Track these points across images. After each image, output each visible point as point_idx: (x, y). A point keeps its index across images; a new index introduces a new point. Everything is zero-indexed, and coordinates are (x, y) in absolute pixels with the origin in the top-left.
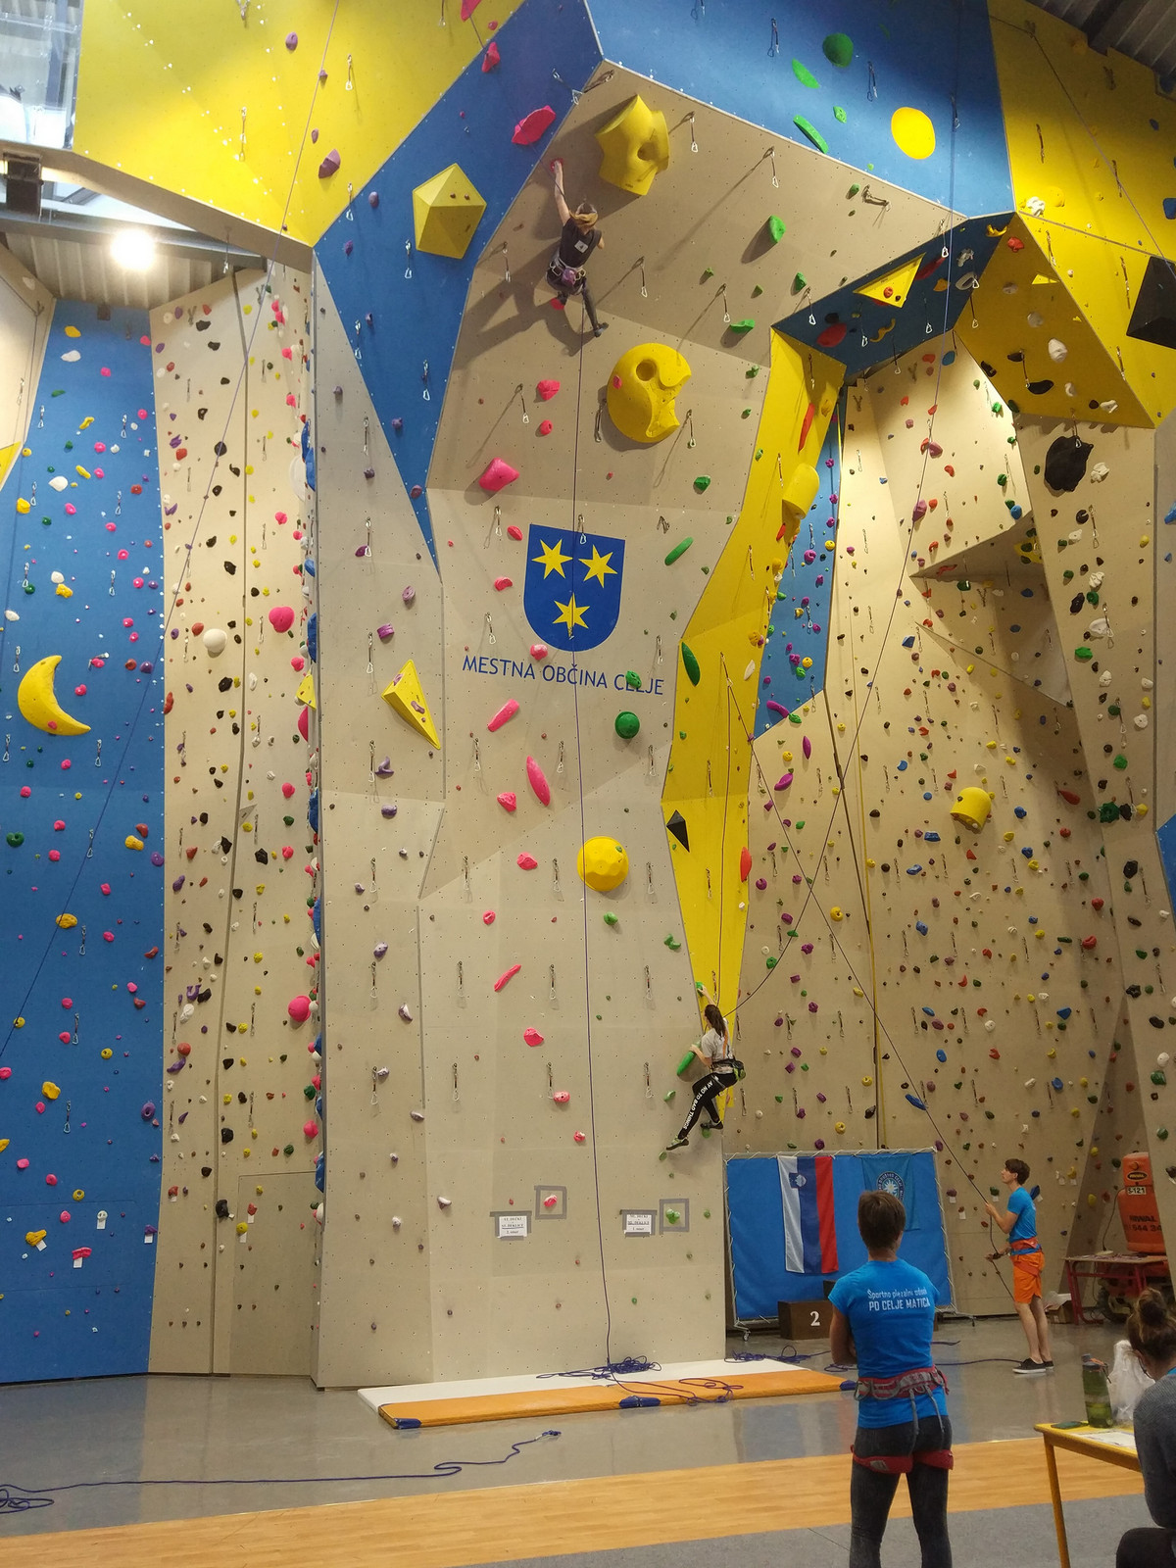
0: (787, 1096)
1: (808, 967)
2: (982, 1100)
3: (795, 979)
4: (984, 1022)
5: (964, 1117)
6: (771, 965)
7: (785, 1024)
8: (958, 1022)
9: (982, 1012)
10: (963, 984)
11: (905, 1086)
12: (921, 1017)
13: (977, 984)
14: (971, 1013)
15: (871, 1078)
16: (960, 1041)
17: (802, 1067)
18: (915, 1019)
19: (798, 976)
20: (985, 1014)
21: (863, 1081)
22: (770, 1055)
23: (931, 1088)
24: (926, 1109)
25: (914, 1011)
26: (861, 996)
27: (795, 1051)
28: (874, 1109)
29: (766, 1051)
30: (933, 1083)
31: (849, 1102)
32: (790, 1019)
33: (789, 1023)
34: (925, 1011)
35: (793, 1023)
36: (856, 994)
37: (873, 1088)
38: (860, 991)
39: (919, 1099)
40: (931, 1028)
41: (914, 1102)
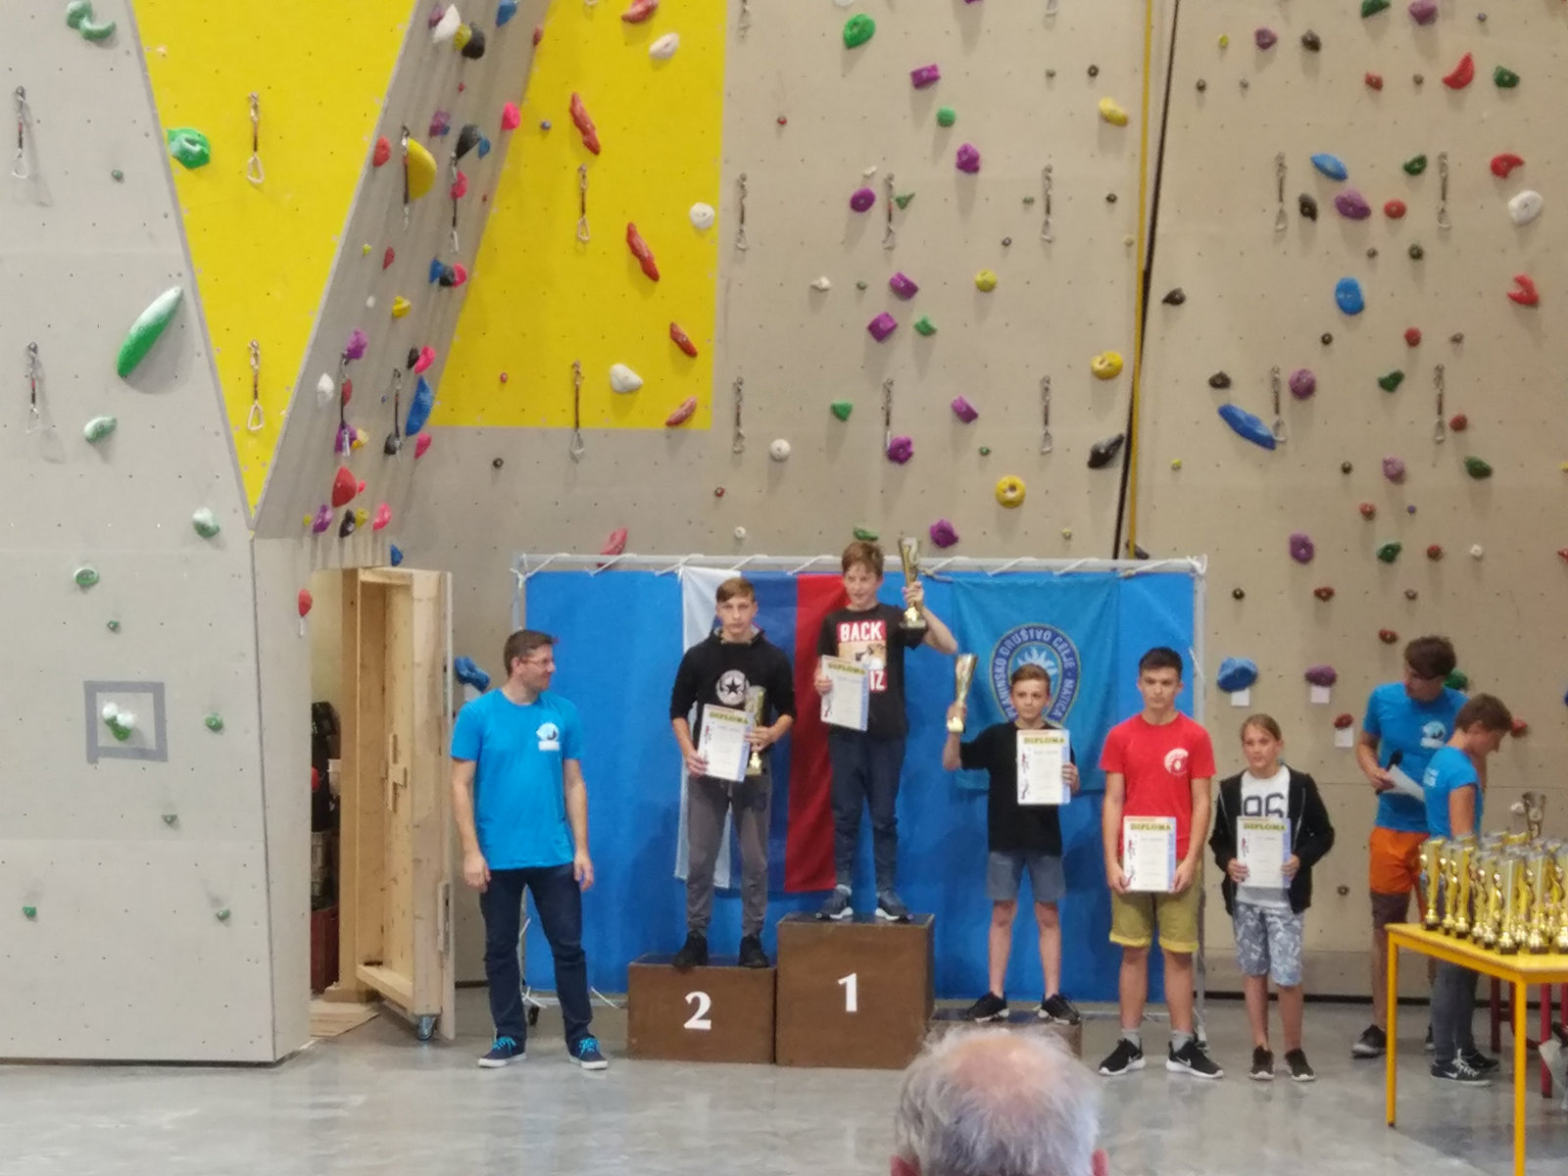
0: (866, 404)
1: (969, 39)
2: (1460, 424)
3: (924, 79)
4: (1505, 196)
5: (1396, 475)
6: (858, 37)
7: (878, 209)
8: (1421, 199)
9: (1505, 167)
10: (1460, 79)
11: (1220, 382)
12: (1303, 182)
13: (1506, 81)
14: (1470, 169)
15: (1120, 355)
16: (1416, 254)
17: (917, 327)
18: (1281, 191)
19: (934, 68)
20: (1515, 172)
21: (1098, 366)
22: (825, 290)
23: (1304, 390)
24: (1279, 447)
25: (1281, 165)
26: (1122, 122)
27: (902, 284)
28: (1118, 442)
29: (816, 283)
30: (1309, 376)
31: (1046, 422)
32: (900, 191)
33: (895, 205)
34: (1319, 166)
35: (904, 202)
36: (1107, 119)
37: (1123, 384)
38: (1120, 111)
39: (1261, 418)
40: (1328, 218)
41: (1242, 427)
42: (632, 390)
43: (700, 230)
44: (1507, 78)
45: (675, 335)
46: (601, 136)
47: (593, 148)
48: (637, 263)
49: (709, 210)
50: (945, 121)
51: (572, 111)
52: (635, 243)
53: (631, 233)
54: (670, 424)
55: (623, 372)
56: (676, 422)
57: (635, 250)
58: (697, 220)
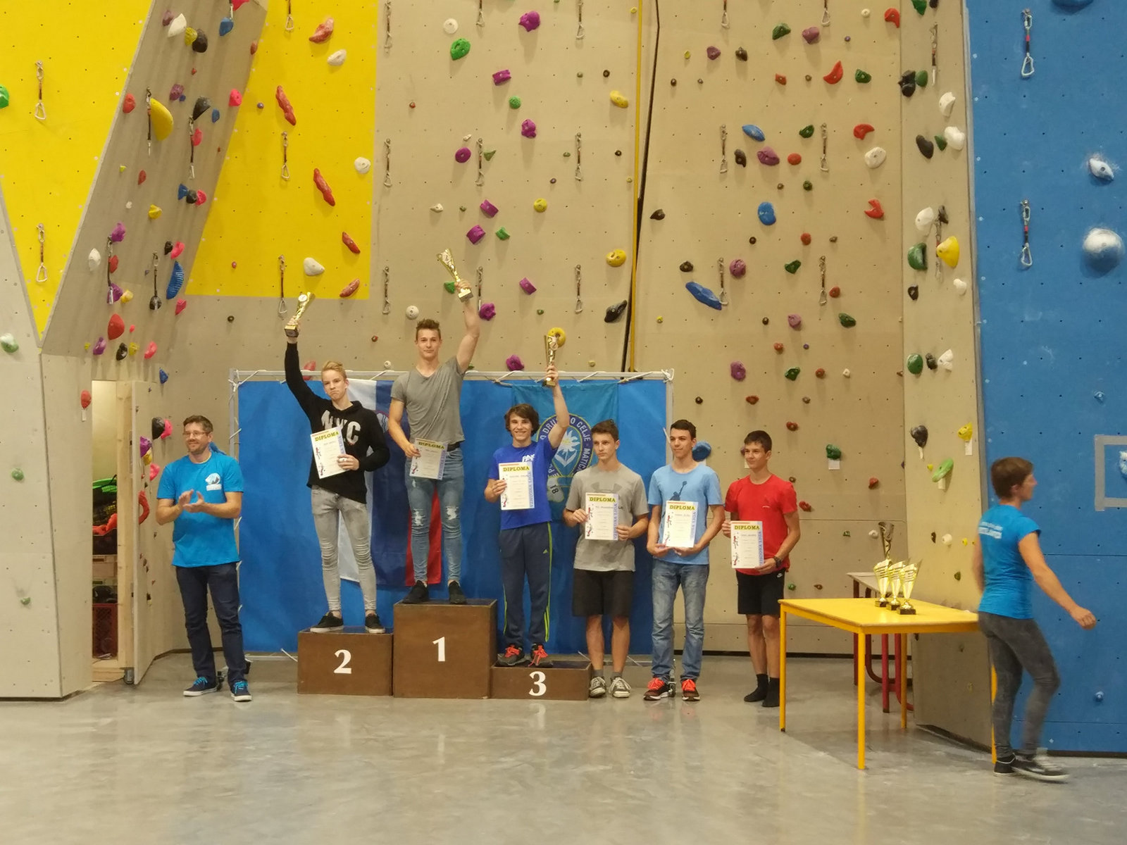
1: (529, 54)
2: (836, 293)
3: (501, 79)
4: (863, 150)
5: (796, 325)
6: (460, 53)
7: (473, 161)
8: (810, 152)
9: (862, 132)
10: (834, 78)
11: (687, 268)
12: (737, 142)
13: (863, 78)
14: (841, 134)
15: (624, 252)
16: (808, 187)
17: (497, 234)
18: (724, 148)
19: (507, 72)
20: (868, 135)
21: (611, 258)
22: (441, 211)
23: (739, 272)
24: (723, 308)
25: (724, 132)
26: (625, 106)
27: (488, 207)
28: (624, 305)
29: (435, 207)
30: (742, 264)
31: (579, 294)
32: (486, 150)
33: (483, 159)
34: (747, 132)
35: (489, 156)
36: (615, 103)
37: (626, 269)
38: (624, 99)
39: (712, 290)
40: (753, 164)
41: (701, 296)
42: (318, 274)
43: (362, 174)
44: (863, 76)
45: (345, 240)
46: (296, 114)
47: (292, 121)
48: (321, 195)
49: (366, 161)
50: (515, 105)
51: (278, 98)
52: (319, 181)
53: (316, 175)
54: (342, 296)
55: (312, 262)
56: (346, 295)
57: (319, 186)
58: (359, 168)
